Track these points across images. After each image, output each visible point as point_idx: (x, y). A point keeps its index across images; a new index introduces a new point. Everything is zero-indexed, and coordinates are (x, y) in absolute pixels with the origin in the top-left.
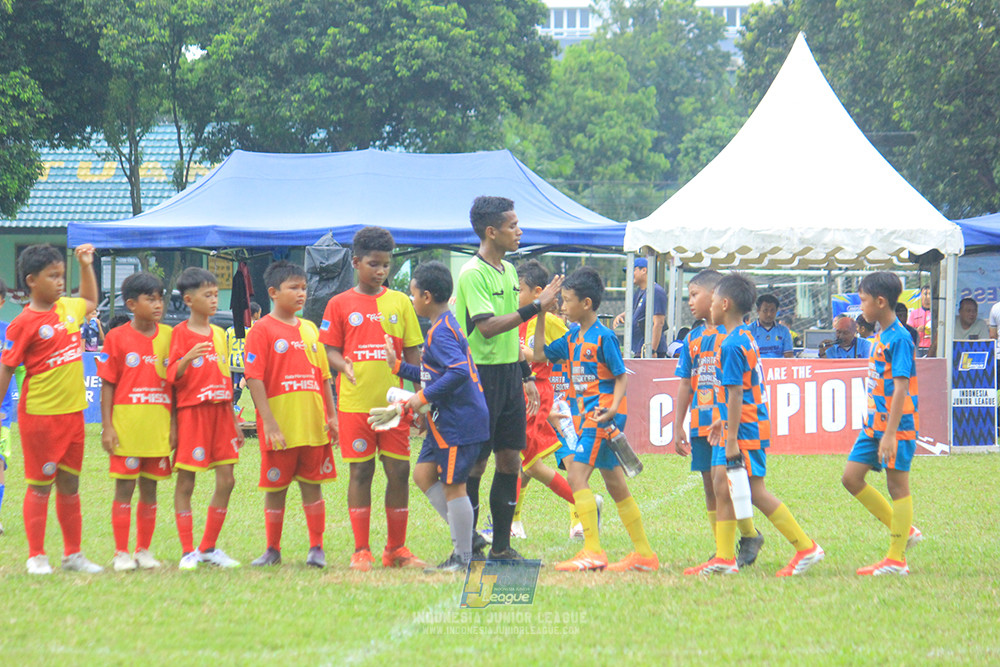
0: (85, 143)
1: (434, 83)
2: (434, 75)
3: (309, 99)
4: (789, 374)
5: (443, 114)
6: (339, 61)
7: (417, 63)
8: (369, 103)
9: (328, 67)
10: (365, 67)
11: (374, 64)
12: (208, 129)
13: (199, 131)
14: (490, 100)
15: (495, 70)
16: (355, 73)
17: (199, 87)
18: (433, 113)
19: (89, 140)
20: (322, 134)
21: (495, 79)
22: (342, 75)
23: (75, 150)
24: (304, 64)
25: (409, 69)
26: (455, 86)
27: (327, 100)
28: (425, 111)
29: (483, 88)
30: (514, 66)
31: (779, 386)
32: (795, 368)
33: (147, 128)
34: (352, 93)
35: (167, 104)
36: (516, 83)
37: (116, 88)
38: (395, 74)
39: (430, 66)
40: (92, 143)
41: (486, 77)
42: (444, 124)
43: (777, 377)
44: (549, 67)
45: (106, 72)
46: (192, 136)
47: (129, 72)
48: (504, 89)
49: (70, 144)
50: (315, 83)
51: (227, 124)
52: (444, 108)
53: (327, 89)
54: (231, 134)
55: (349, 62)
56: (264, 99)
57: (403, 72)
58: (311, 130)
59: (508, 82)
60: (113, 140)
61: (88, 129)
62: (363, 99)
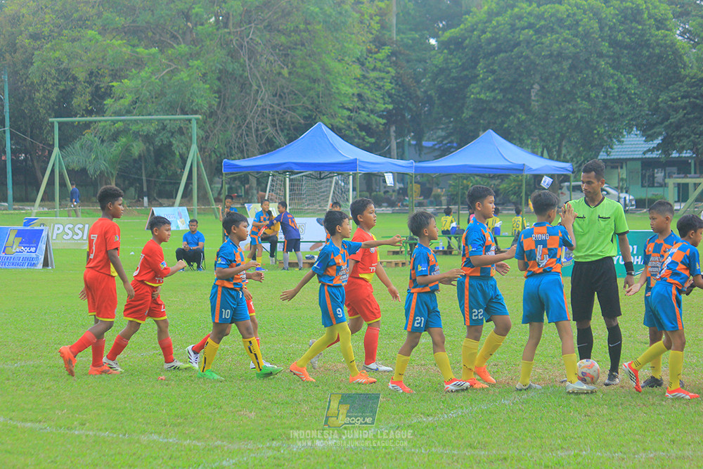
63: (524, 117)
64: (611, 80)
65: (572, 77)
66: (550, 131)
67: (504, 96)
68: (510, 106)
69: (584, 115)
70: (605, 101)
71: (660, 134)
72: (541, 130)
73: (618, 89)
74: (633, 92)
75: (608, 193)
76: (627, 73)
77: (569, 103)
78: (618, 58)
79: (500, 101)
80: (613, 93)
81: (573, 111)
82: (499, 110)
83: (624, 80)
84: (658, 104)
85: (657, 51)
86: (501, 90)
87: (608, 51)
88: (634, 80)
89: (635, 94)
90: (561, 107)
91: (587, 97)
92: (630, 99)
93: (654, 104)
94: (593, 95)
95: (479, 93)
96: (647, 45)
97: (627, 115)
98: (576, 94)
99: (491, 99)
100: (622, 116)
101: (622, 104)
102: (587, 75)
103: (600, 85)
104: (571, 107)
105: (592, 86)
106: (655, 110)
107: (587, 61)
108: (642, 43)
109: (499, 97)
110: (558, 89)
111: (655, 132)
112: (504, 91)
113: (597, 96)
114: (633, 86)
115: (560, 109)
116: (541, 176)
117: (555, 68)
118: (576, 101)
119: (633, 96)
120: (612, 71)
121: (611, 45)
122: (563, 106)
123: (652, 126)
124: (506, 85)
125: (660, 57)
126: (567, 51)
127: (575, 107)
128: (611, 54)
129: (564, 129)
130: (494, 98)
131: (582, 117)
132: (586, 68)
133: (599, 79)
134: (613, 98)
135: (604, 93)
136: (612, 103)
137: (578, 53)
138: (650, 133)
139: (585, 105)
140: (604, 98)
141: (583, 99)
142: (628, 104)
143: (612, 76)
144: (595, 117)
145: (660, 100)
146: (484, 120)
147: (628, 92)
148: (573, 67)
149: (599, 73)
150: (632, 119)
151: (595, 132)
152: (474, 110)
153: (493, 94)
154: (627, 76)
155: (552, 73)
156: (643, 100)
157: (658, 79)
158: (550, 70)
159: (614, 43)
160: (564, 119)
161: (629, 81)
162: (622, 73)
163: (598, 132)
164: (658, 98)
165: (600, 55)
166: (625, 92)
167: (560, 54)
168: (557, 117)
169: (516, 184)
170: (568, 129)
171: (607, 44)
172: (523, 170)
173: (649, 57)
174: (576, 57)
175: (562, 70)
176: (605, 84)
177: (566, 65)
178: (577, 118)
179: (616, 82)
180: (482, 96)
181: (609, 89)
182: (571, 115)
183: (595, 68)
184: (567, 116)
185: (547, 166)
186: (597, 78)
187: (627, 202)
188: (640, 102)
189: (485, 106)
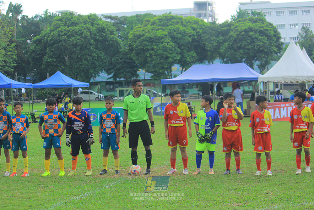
0: (205, 63)
1: (262, 50)
2: (261, 49)
3: (241, 54)
4: (290, 105)
5: (263, 55)
6: (245, 47)
7: (259, 47)
8: (251, 54)
9: (244, 48)
10: (250, 48)
11: (251, 47)
12: (225, 60)
13: (223, 60)
14: (272, 53)
15: (272, 48)
16: (248, 49)
17: (223, 53)
18: (262, 55)
19: (205, 62)
20: (244, 60)
21: (272, 49)
22: (246, 49)
23: (203, 64)
24: (240, 48)
25: (257, 48)
26: (265, 50)
27: (244, 54)
28: (260, 55)
29: (270, 51)
30: (276, 47)
31: (288, 108)
32: (291, 104)
33: (214, 60)
34: (248, 53)
35: (218, 56)
36: (276, 50)
37: (209, 53)
38: (255, 49)
39: (260, 47)
40: (206, 63)
41: (271, 49)
42: (264, 57)
43: (288, 106)
44: (282, 47)
45: (207, 51)
46: (222, 61)
47: (210, 51)
48: (274, 51)
49: (202, 63)
50: (241, 51)
51: (228, 59)
52: (264, 54)
53: (244, 52)
54: (229, 60)
55: (247, 47)
56: (233, 54)
57: (256, 48)
58: (242, 59)
59: (274, 49)
60: (209, 62)
61: (205, 61)
62: (250, 53)
63: (64, 67)
64: (95, 54)
65: (81, 53)
66: (73, 72)
67: (56, 60)
68: (59, 64)
69: (86, 66)
70: (93, 61)
71: (113, 72)
72: (70, 72)
73: (98, 57)
74: (103, 57)
75: (94, 94)
76: (100, 51)
77: (80, 62)
78: (97, 45)
79: (55, 62)
80: (96, 58)
81: (82, 65)
82: (54, 65)
83: (99, 53)
84: (111, 62)
85: (111, 43)
86: (55, 58)
87: (93, 43)
88: (103, 53)
89: (103, 58)
90: (77, 63)
91: (86, 59)
92: (102, 60)
93: (110, 62)
94: (88, 59)
95: (47, 59)
96: (107, 40)
97: (101, 66)
98: (82, 59)
99: (52, 61)
100: (99, 66)
101: (99, 62)
102: (86, 52)
103: (91, 55)
104: (81, 63)
105: (88, 56)
106: (111, 64)
107: (86, 46)
108: (105, 40)
109: (54, 60)
110: (76, 57)
111: (111, 72)
112: (56, 58)
113: (90, 59)
114: (103, 55)
115: (76, 64)
116: (79, 88)
117: (75, 49)
118: (83, 61)
119: (103, 59)
120: (95, 50)
121: (94, 41)
122: (78, 63)
123: (109, 69)
124: (57, 56)
125: (112, 45)
126: (79, 43)
127: (82, 63)
128: (95, 44)
129: (78, 71)
130: (53, 61)
131: (85, 67)
132: (86, 49)
133: (91, 53)
134: (95, 60)
135: (92, 58)
136: (95, 62)
137: (83, 44)
138: (109, 72)
139: (86, 62)
140: (92, 60)
141: (85, 60)
142: (101, 62)
143: (95, 52)
144: (89, 67)
145: (112, 60)
146: (50, 69)
147: (101, 57)
148: (80, 49)
149: (90, 51)
150: (103, 67)
151: (90, 72)
152: (46, 65)
153: (52, 59)
154: (100, 52)
155: (74, 51)
156: (106, 60)
157: (111, 53)
158: (73, 50)
159: (95, 40)
160: (78, 68)
161: (101, 54)
162: (99, 51)
163: (91, 72)
164: (112, 59)
165: (91, 44)
166: (100, 57)
167: (76, 45)
168: (76, 67)
169: (61, 91)
170: (80, 71)
171: (93, 40)
172: (72, 86)
173: (108, 45)
174: (82, 45)
175: (77, 50)
176: (93, 55)
177: (78, 48)
178: (83, 67)
179: (96, 54)
180: (49, 60)
181: (94, 56)
182: (81, 66)
183: (89, 49)
184: (79, 67)
185: (81, 84)
186: (90, 52)
187: (102, 97)
188: (105, 61)
189: (50, 64)
